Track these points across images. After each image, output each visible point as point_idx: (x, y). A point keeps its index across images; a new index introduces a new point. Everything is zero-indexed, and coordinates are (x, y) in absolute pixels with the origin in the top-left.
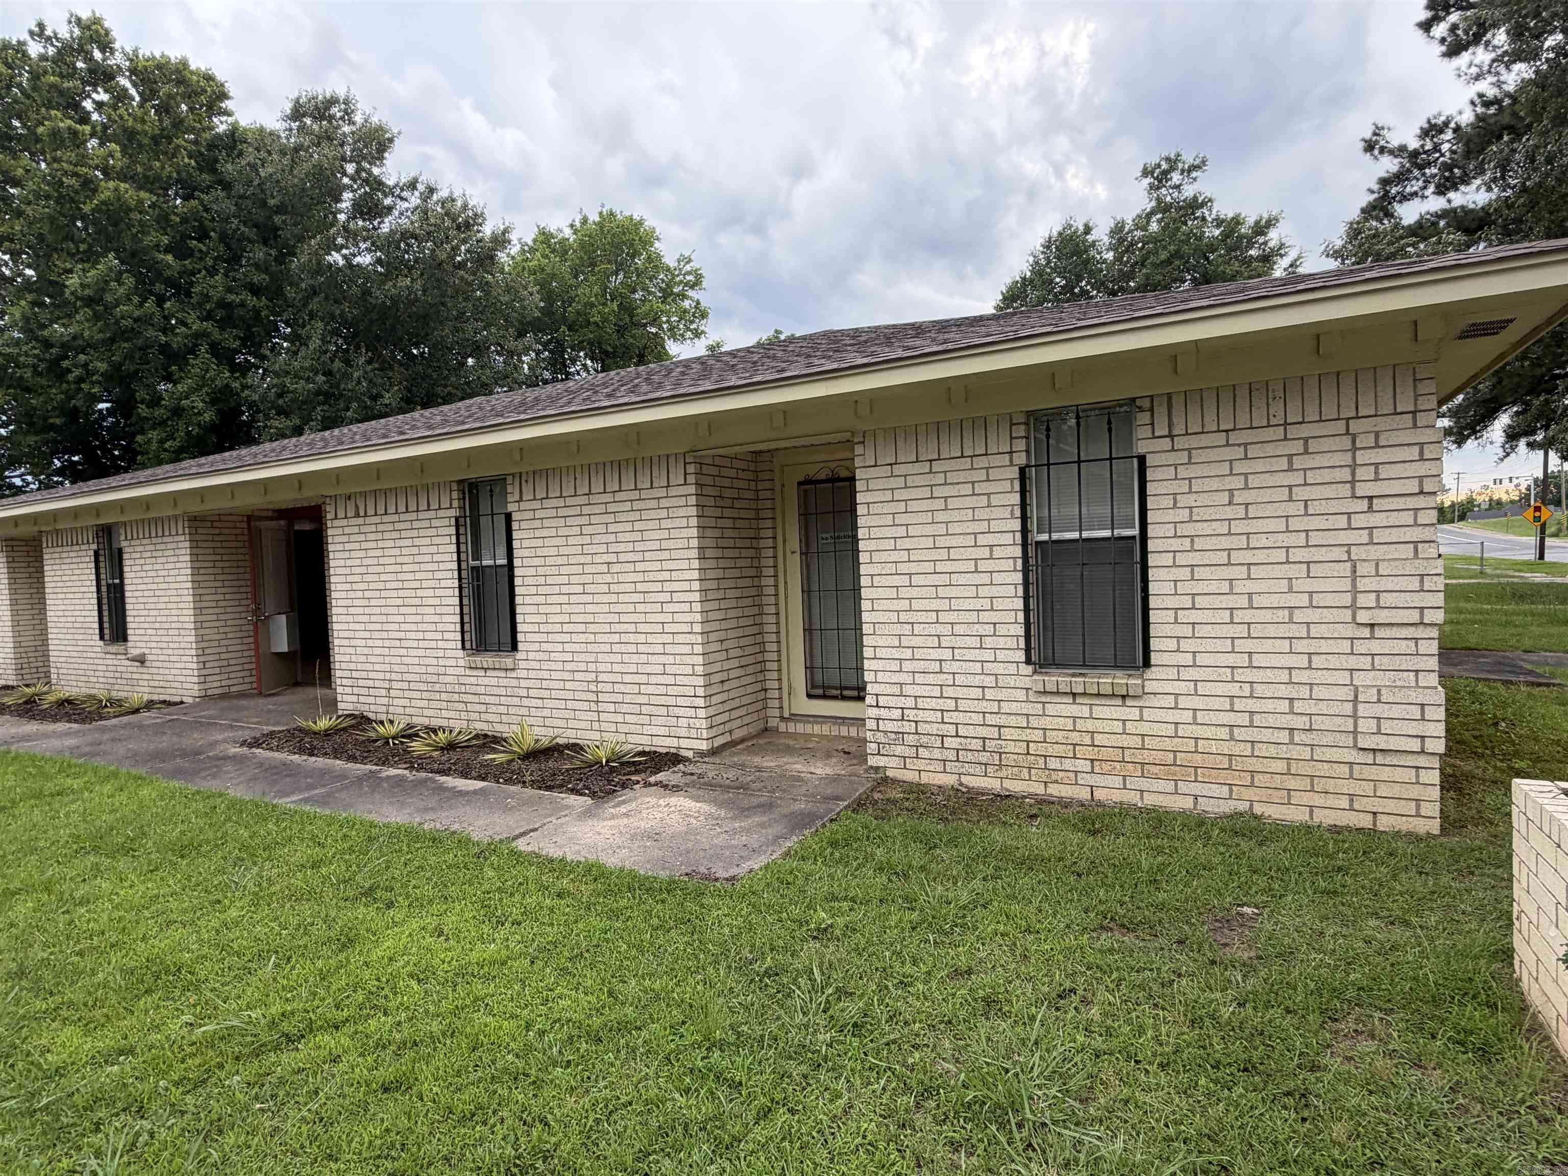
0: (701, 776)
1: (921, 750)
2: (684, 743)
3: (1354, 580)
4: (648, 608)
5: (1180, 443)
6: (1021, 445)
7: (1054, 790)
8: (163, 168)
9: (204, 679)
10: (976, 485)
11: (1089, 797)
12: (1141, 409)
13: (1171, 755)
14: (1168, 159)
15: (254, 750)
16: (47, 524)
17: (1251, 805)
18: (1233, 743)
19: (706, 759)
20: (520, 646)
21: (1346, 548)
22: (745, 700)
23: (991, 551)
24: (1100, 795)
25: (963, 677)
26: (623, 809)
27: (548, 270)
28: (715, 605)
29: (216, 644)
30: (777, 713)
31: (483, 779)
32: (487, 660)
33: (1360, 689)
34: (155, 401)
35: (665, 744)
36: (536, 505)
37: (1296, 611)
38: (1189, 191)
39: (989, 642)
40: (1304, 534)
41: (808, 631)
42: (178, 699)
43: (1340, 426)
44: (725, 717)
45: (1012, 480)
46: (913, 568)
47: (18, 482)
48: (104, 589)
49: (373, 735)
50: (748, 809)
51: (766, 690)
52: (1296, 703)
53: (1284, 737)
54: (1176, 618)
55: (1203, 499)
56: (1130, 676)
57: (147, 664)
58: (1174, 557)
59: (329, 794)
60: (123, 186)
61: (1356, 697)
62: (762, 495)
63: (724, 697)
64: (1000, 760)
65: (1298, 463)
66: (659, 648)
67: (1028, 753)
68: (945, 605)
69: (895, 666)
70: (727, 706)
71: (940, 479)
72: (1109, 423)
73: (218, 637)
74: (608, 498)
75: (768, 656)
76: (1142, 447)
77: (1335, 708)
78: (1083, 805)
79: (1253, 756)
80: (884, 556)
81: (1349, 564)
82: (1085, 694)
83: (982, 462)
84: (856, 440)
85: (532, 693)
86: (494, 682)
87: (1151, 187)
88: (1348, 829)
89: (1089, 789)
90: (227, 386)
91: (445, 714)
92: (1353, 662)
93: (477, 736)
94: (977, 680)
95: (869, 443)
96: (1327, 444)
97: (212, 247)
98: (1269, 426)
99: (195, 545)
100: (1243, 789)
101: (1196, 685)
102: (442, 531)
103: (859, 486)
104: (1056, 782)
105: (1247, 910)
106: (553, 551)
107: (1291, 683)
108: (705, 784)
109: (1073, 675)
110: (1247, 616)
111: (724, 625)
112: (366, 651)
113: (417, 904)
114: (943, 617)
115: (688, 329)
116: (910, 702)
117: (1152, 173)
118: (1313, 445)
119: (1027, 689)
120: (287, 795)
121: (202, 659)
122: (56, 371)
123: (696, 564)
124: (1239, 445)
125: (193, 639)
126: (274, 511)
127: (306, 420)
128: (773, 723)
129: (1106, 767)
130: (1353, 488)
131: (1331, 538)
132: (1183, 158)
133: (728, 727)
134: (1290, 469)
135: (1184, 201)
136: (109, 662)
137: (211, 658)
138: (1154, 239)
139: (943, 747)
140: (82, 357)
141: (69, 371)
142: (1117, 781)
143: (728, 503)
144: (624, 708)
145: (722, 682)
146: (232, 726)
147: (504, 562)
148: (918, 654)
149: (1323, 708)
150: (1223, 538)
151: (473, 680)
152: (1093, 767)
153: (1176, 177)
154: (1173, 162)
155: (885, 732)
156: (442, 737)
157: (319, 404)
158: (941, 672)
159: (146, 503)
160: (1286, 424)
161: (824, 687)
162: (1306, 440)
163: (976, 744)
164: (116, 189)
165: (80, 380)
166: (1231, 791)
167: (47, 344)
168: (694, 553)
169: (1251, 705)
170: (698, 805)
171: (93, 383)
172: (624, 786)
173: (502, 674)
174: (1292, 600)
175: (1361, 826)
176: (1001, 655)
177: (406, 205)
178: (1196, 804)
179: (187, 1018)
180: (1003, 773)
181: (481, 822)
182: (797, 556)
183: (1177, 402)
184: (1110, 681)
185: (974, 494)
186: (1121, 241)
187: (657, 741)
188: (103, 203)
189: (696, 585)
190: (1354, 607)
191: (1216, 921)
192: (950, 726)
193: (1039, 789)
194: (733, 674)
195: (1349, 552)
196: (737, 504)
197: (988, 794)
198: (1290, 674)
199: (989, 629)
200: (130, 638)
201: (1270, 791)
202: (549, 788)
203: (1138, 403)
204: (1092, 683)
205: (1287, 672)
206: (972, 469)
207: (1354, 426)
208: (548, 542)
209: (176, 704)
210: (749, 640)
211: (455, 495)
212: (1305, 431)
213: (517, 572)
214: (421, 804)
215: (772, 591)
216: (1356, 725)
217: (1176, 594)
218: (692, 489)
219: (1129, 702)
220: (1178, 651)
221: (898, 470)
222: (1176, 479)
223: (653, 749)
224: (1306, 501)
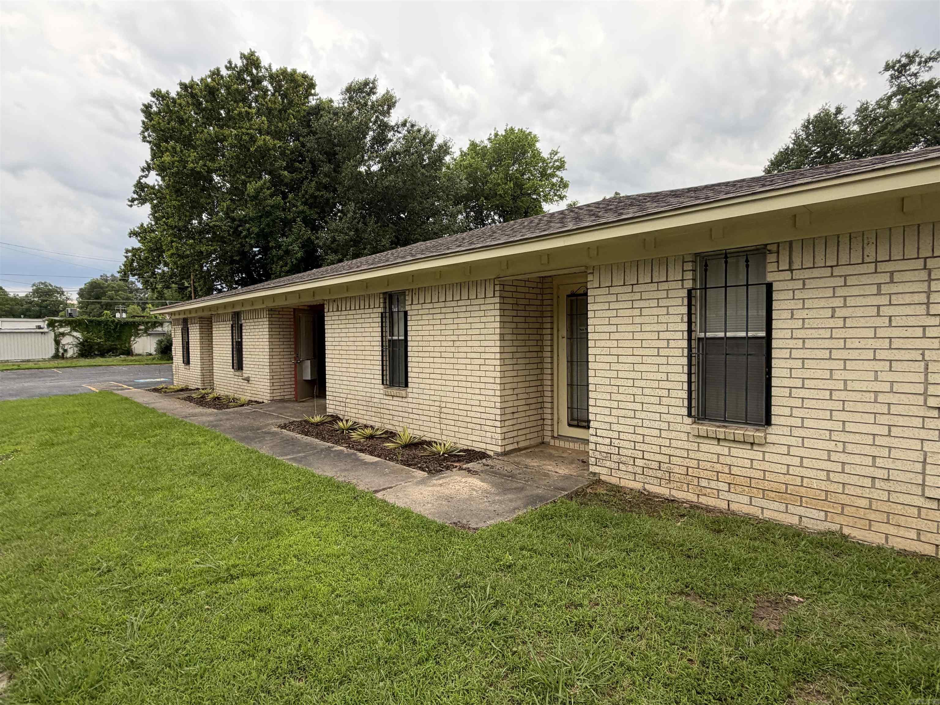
0: (492, 467)
1: (621, 465)
2: (489, 447)
3: (926, 375)
4: (473, 367)
5: (797, 274)
6: (689, 275)
7: (703, 500)
8: (283, 126)
9: (272, 391)
10: (660, 300)
11: (727, 507)
12: (770, 252)
13: (784, 486)
14: (907, 56)
15: (283, 430)
16: (215, 311)
17: (841, 528)
18: (829, 483)
19: (500, 458)
20: (410, 385)
21: (921, 352)
22: (528, 425)
23: (668, 343)
24: (733, 507)
25: (648, 422)
26: (441, 482)
27: (474, 166)
28: (510, 368)
29: (279, 373)
30: (549, 433)
31: (379, 457)
32: (394, 391)
33: (929, 455)
34: (279, 247)
35: (479, 446)
36: (419, 307)
37: (880, 394)
38: (925, 77)
39: (665, 401)
40: (888, 340)
41: (570, 385)
42: (261, 401)
43: (919, 264)
44: (515, 433)
45: (683, 298)
46: (620, 351)
47: (219, 287)
48: (235, 343)
49: (336, 427)
50: (508, 489)
51: (544, 419)
52: (878, 460)
53: (868, 482)
54: (790, 394)
55: (812, 314)
56: (758, 430)
57: (250, 382)
58: (791, 352)
59: (305, 457)
60: (268, 138)
61: (925, 459)
62: (545, 302)
63: (514, 422)
64: (670, 477)
65: (885, 289)
66: (477, 391)
67: (687, 475)
68: (638, 375)
69: (607, 411)
70: (516, 428)
71: (637, 296)
72: (747, 261)
73: (279, 370)
74: (454, 304)
75: (546, 399)
76: (770, 278)
77: (908, 466)
78: (722, 512)
79: (843, 493)
80: (603, 344)
81: (923, 364)
82: (725, 439)
83: (665, 286)
84: (589, 272)
85: (415, 411)
86: (396, 403)
87: (892, 77)
88: (915, 554)
89: (726, 502)
90: (309, 238)
91: (373, 419)
92: (923, 434)
93: (386, 432)
94: (656, 425)
95: (597, 275)
96: (908, 276)
97: (306, 167)
98: (863, 263)
99: (271, 324)
100: (835, 515)
101: (803, 440)
102: (375, 320)
103: (590, 300)
104: (705, 495)
105: (796, 598)
106: (427, 333)
107: (874, 445)
108: (493, 472)
109: (719, 427)
110: (843, 395)
111: (516, 380)
112: (340, 382)
113: (315, 519)
114: (637, 383)
115: (555, 195)
116: (616, 435)
117: (893, 67)
118: (897, 277)
119: (688, 433)
120: (286, 455)
121: (272, 381)
122: (236, 233)
123: (498, 343)
124: (840, 276)
125: (268, 371)
126: (308, 306)
127: (344, 256)
128: (547, 439)
129: (739, 489)
130: (928, 308)
131: (909, 344)
132: (921, 53)
133: (516, 439)
134: (879, 294)
135: (920, 85)
136: (236, 380)
137: (276, 381)
138: (894, 114)
139: (634, 465)
140: (247, 225)
141: (242, 232)
142: (746, 500)
143: (522, 308)
144: (459, 424)
145: (513, 413)
146: (278, 417)
147: (402, 338)
148: (622, 405)
149: (899, 465)
150: (827, 340)
151: (387, 402)
152: (729, 488)
153: (914, 68)
154: (911, 59)
155: (600, 452)
156: (368, 431)
157: (351, 246)
158: (635, 418)
159: (252, 301)
160: (876, 262)
161: (578, 420)
162: (892, 273)
163: (655, 465)
164: (264, 140)
165: (246, 237)
166: (826, 516)
167: (233, 220)
168: (497, 337)
169: (843, 458)
170: (482, 484)
171: (251, 238)
172: (448, 468)
173: (400, 399)
174: (877, 386)
175: (926, 553)
176: (672, 410)
177: (400, 135)
178: (800, 521)
179: (197, 560)
180: (671, 486)
181: (367, 480)
182: (565, 339)
183: (797, 248)
184: (742, 432)
185: (658, 307)
186: (865, 118)
187: (475, 444)
188: (259, 147)
189: (498, 356)
190: (925, 394)
191: (768, 602)
192: (639, 452)
193: (694, 499)
194: (521, 408)
195: (923, 355)
196: (528, 308)
197: (661, 498)
198: (874, 438)
199: (665, 393)
200: (244, 369)
201: (856, 520)
202: (409, 465)
203: (769, 247)
204: (730, 433)
205: (871, 437)
206: (658, 290)
207: (931, 263)
208: (424, 328)
209: (260, 403)
210: (534, 389)
211: (382, 301)
212: (890, 266)
213: (409, 344)
214: (344, 467)
215: (549, 360)
216: (924, 480)
217: (791, 377)
218: (497, 300)
219: (755, 448)
220: (791, 416)
221: (613, 290)
222: (794, 299)
223: (473, 448)
224: (890, 317)
